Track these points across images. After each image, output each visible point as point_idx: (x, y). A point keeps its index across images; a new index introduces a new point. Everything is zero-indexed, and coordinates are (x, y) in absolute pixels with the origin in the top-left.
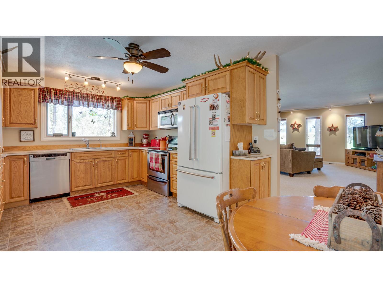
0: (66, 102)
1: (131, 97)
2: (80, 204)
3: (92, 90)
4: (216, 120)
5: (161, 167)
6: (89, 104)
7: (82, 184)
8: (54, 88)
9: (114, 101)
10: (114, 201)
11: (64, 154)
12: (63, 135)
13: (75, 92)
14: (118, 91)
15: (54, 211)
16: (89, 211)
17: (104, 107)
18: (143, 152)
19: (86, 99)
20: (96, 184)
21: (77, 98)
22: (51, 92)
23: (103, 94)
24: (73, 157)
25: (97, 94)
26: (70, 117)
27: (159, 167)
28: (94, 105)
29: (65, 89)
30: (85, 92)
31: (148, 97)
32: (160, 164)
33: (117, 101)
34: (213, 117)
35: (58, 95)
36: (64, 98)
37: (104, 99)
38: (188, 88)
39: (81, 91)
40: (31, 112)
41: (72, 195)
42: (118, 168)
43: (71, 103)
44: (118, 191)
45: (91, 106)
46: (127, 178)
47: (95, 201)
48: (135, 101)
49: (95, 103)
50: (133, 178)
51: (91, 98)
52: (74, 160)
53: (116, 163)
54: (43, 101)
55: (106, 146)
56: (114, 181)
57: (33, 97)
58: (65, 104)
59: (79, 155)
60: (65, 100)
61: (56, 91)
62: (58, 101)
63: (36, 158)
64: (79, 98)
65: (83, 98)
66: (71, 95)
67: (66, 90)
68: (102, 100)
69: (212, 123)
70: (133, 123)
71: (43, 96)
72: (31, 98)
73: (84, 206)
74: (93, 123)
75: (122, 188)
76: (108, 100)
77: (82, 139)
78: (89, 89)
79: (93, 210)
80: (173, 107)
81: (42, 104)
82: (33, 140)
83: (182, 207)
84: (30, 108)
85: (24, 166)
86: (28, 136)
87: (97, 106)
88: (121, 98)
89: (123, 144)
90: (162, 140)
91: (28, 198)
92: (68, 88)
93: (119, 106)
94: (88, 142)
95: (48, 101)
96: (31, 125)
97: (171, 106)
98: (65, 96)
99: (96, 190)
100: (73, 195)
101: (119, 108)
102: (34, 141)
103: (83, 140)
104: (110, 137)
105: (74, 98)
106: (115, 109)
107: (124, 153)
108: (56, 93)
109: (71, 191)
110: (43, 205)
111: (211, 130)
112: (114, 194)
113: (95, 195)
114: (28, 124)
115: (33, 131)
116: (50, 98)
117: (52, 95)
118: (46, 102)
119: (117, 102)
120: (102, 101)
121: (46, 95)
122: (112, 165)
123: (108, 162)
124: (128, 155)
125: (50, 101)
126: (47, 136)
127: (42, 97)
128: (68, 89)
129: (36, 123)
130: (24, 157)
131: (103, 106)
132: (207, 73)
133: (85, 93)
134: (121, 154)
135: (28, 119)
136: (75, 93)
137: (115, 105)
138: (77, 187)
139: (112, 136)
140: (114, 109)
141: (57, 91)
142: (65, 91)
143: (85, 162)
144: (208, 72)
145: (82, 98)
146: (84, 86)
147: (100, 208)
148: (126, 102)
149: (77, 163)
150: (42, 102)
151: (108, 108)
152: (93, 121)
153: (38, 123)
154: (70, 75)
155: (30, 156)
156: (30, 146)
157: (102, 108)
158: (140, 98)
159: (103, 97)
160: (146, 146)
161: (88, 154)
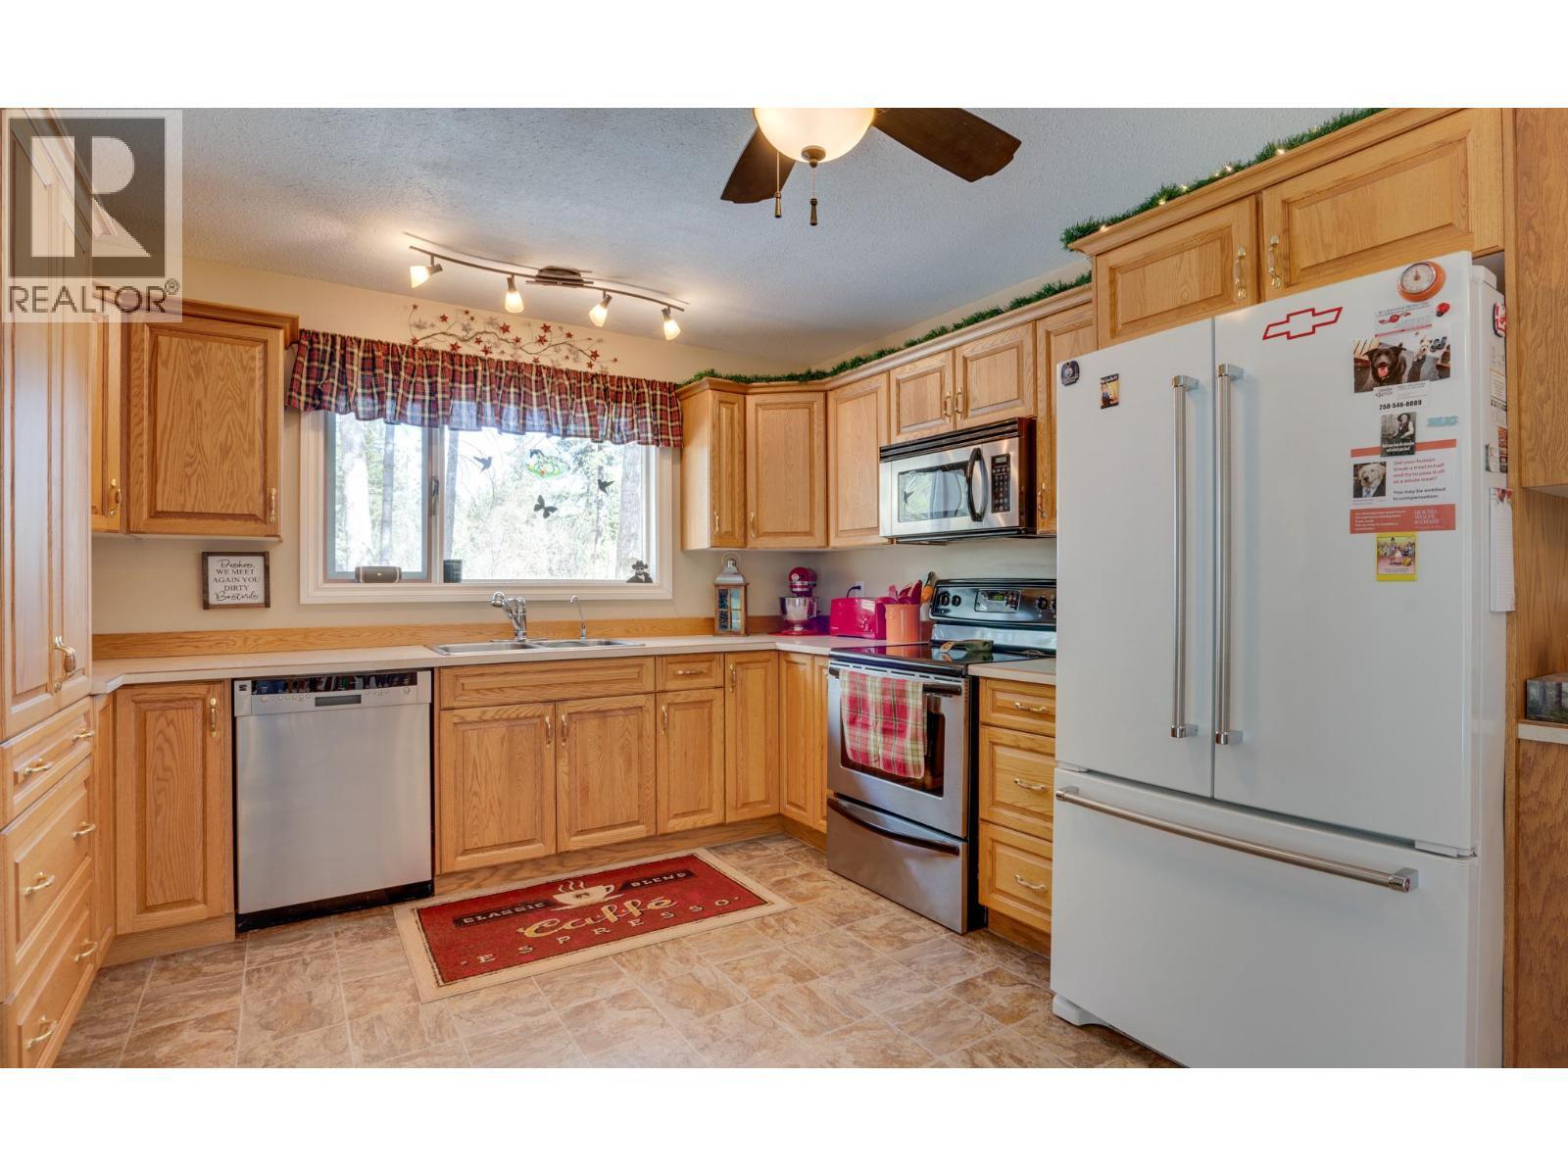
0: (418, 406)
1: (731, 378)
2: (482, 959)
3: (542, 347)
4: (1420, 455)
5: (922, 760)
6: (528, 416)
7: (492, 835)
8: (363, 336)
9: (644, 402)
10: (662, 948)
11: (403, 677)
12: (403, 577)
13: (461, 356)
14: (671, 341)
15: (349, 1000)
16: (529, 1020)
17: (597, 432)
18: (801, 668)
19: (512, 390)
20: (563, 835)
21: (471, 386)
22: (348, 356)
23: (590, 365)
24: (447, 690)
25: (565, 365)
26: (437, 482)
27: (909, 759)
28: (548, 419)
29: (415, 341)
30: (509, 358)
31: (821, 375)
32: (915, 738)
33: (658, 402)
34: (1386, 438)
35: (382, 371)
36: (409, 388)
37: (595, 390)
38: (1113, 282)
39: (486, 351)
40: (248, 456)
41: (442, 890)
42: (672, 752)
43: (440, 413)
44: (675, 875)
45: (537, 428)
46: (717, 805)
47: (560, 940)
48: (748, 398)
49: (553, 409)
50: (745, 805)
51: (534, 388)
52: (453, 709)
53: (663, 721)
54: (310, 400)
55: (607, 632)
56: (653, 821)
57: (262, 381)
58: (412, 417)
59: (477, 682)
60: (411, 396)
61: (373, 351)
62: (382, 402)
63: (266, 697)
64: (479, 383)
65: (499, 388)
66: (439, 374)
67: (416, 346)
68: (586, 396)
69: (1377, 483)
70: (742, 510)
71: (308, 378)
72: (252, 381)
73: (505, 975)
74: (546, 515)
75: (692, 858)
76: (617, 399)
77: (492, 596)
78: (529, 336)
79: (555, 1015)
80: (974, 416)
81: (308, 419)
82: (261, 599)
83: (1087, 1028)
84: (245, 437)
85: (208, 737)
86: (242, 582)
87: (564, 424)
88: (679, 386)
89: (691, 619)
90: (902, 601)
91: (227, 911)
92: (428, 337)
93: (669, 424)
94: (520, 610)
95: (333, 400)
96: (251, 525)
97: (960, 410)
98: (412, 376)
99: (561, 864)
100: (448, 894)
101: (671, 438)
102: (267, 604)
103: (499, 602)
104: (628, 587)
105: (457, 385)
106: (650, 441)
107: (701, 673)
108: (369, 364)
109: (437, 872)
110: (295, 950)
111: (1375, 535)
112: (657, 900)
113: (559, 898)
114: (234, 517)
115: (265, 555)
116: (344, 387)
117: (353, 371)
118: (324, 408)
119: (658, 407)
120: (587, 402)
121: (325, 374)
122: (640, 736)
123: (621, 718)
124: (720, 682)
125: (342, 404)
126: (326, 580)
127: (304, 381)
128: (429, 340)
129: (273, 511)
130: (209, 692)
131: (591, 425)
132: (1281, 152)
133: (507, 362)
134: (684, 674)
135: (233, 494)
136: (461, 361)
137: (649, 420)
138: (465, 852)
139: (635, 580)
140: (647, 443)
141: (377, 353)
142: (414, 349)
143: (508, 719)
144: (1290, 145)
145: (494, 386)
146: (502, 325)
147: (589, 1000)
148: (706, 401)
149: (469, 727)
150: (305, 409)
151: (616, 435)
152: (546, 506)
153: (283, 516)
154: (435, 258)
155: (237, 684)
156: (247, 631)
157: (588, 434)
158: (777, 379)
159: (595, 381)
160: (803, 634)
161: (520, 677)
